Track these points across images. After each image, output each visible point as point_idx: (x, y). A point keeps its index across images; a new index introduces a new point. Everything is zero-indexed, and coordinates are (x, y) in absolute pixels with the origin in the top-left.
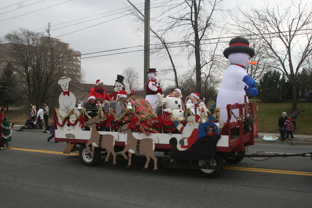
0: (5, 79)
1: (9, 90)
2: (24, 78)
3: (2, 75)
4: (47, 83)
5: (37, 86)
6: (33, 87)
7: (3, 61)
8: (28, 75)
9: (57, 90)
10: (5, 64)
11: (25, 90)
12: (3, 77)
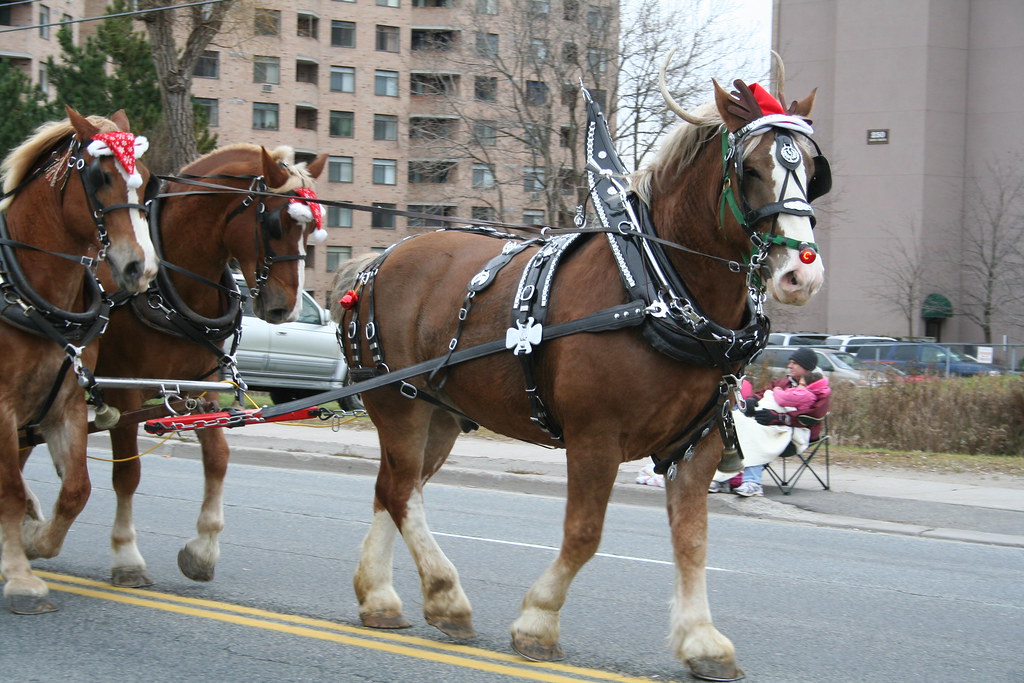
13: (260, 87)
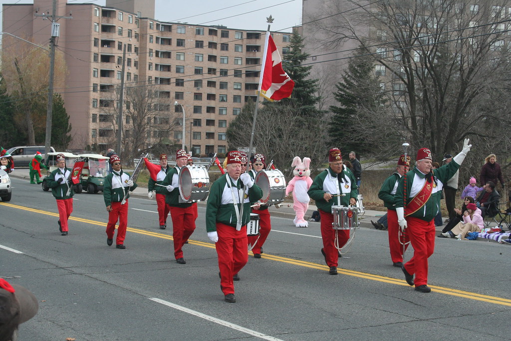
0: (351, 85)
1: (361, 116)
2: (401, 82)
3: (344, 74)
4: (462, 95)
5: (433, 107)
6: (424, 108)
7: (346, 37)
8: (411, 73)
9: (493, 114)
10: (350, 46)
11: (403, 116)
12: (346, 80)
13: (196, 88)
